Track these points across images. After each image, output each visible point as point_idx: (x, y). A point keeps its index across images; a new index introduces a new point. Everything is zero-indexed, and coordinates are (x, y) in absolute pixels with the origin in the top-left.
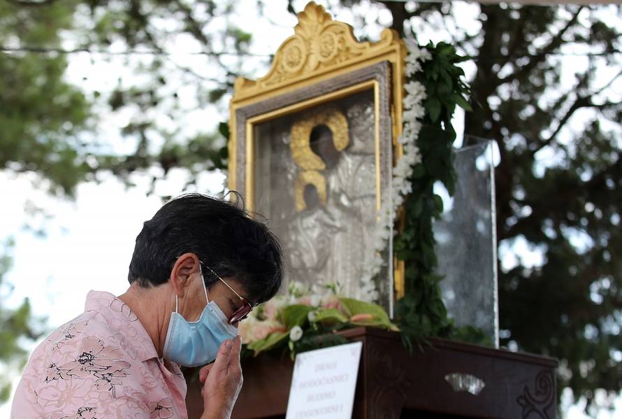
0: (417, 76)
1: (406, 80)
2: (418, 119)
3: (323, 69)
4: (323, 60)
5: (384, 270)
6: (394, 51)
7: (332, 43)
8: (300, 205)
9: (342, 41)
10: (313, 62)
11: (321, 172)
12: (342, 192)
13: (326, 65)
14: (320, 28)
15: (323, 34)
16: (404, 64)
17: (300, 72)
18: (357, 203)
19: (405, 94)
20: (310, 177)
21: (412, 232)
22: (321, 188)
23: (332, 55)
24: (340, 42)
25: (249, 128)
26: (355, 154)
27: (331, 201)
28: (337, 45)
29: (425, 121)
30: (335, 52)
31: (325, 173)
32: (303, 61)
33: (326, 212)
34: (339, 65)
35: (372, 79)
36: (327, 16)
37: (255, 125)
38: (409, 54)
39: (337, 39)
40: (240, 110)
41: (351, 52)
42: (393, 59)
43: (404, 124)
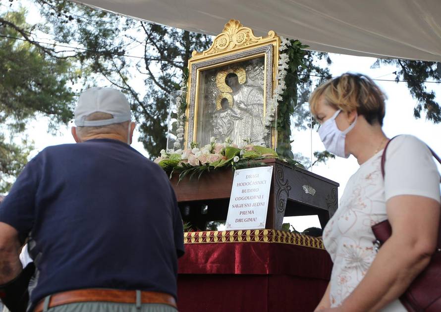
0: (285, 51)
1: (281, 52)
2: (285, 69)
3: (237, 48)
4: (237, 44)
6: (275, 40)
7: (243, 37)
8: (219, 107)
9: (248, 36)
10: (232, 45)
11: (230, 93)
12: (241, 102)
13: (239, 46)
14: (237, 31)
15: (239, 33)
16: (280, 46)
17: (225, 49)
18: (249, 107)
19: (280, 58)
20: (225, 95)
21: (282, 119)
22: (230, 100)
23: (243, 42)
24: (247, 36)
25: (198, 71)
26: (248, 86)
27: (235, 106)
28: (245, 38)
29: (289, 71)
30: (244, 41)
31: (233, 94)
32: (227, 44)
33: (232, 110)
34: (246, 46)
35: (264, 52)
36: (241, 26)
37: (201, 71)
38: (282, 42)
39: (245, 35)
40: (194, 64)
41: (252, 41)
42: (274, 44)
43: (279, 71)
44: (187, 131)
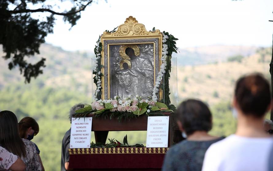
0: (165, 43)
1: (163, 43)
2: (166, 54)
3: (135, 35)
4: (135, 33)
5: (159, 92)
6: (160, 36)
8: (122, 68)
9: (142, 29)
10: (131, 33)
16: (163, 39)
17: (127, 35)
18: (143, 71)
19: (163, 47)
20: (126, 61)
22: (129, 65)
23: (139, 32)
25: (108, 46)
26: (141, 57)
27: (132, 68)
28: (140, 30)
30: (140, 32)
32: (128, 32)
33: (131, 71)
34: (141, 36)
35: (153, 42)
36: (137, 21)
37: (110, 46)
38: (163, 37)
39: (140, 28)
40: (106, 41)
41: (145, 32)
42: (159, 38)
43: (163, 55)
44: (103, 82)
